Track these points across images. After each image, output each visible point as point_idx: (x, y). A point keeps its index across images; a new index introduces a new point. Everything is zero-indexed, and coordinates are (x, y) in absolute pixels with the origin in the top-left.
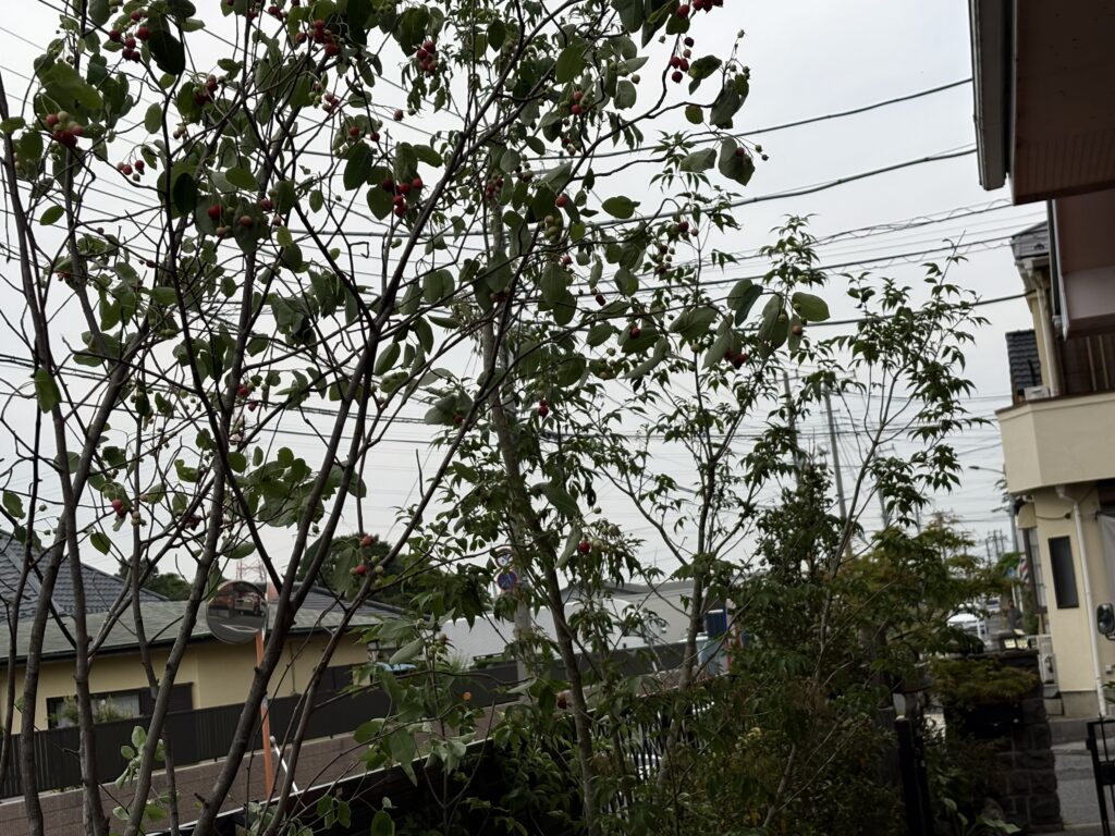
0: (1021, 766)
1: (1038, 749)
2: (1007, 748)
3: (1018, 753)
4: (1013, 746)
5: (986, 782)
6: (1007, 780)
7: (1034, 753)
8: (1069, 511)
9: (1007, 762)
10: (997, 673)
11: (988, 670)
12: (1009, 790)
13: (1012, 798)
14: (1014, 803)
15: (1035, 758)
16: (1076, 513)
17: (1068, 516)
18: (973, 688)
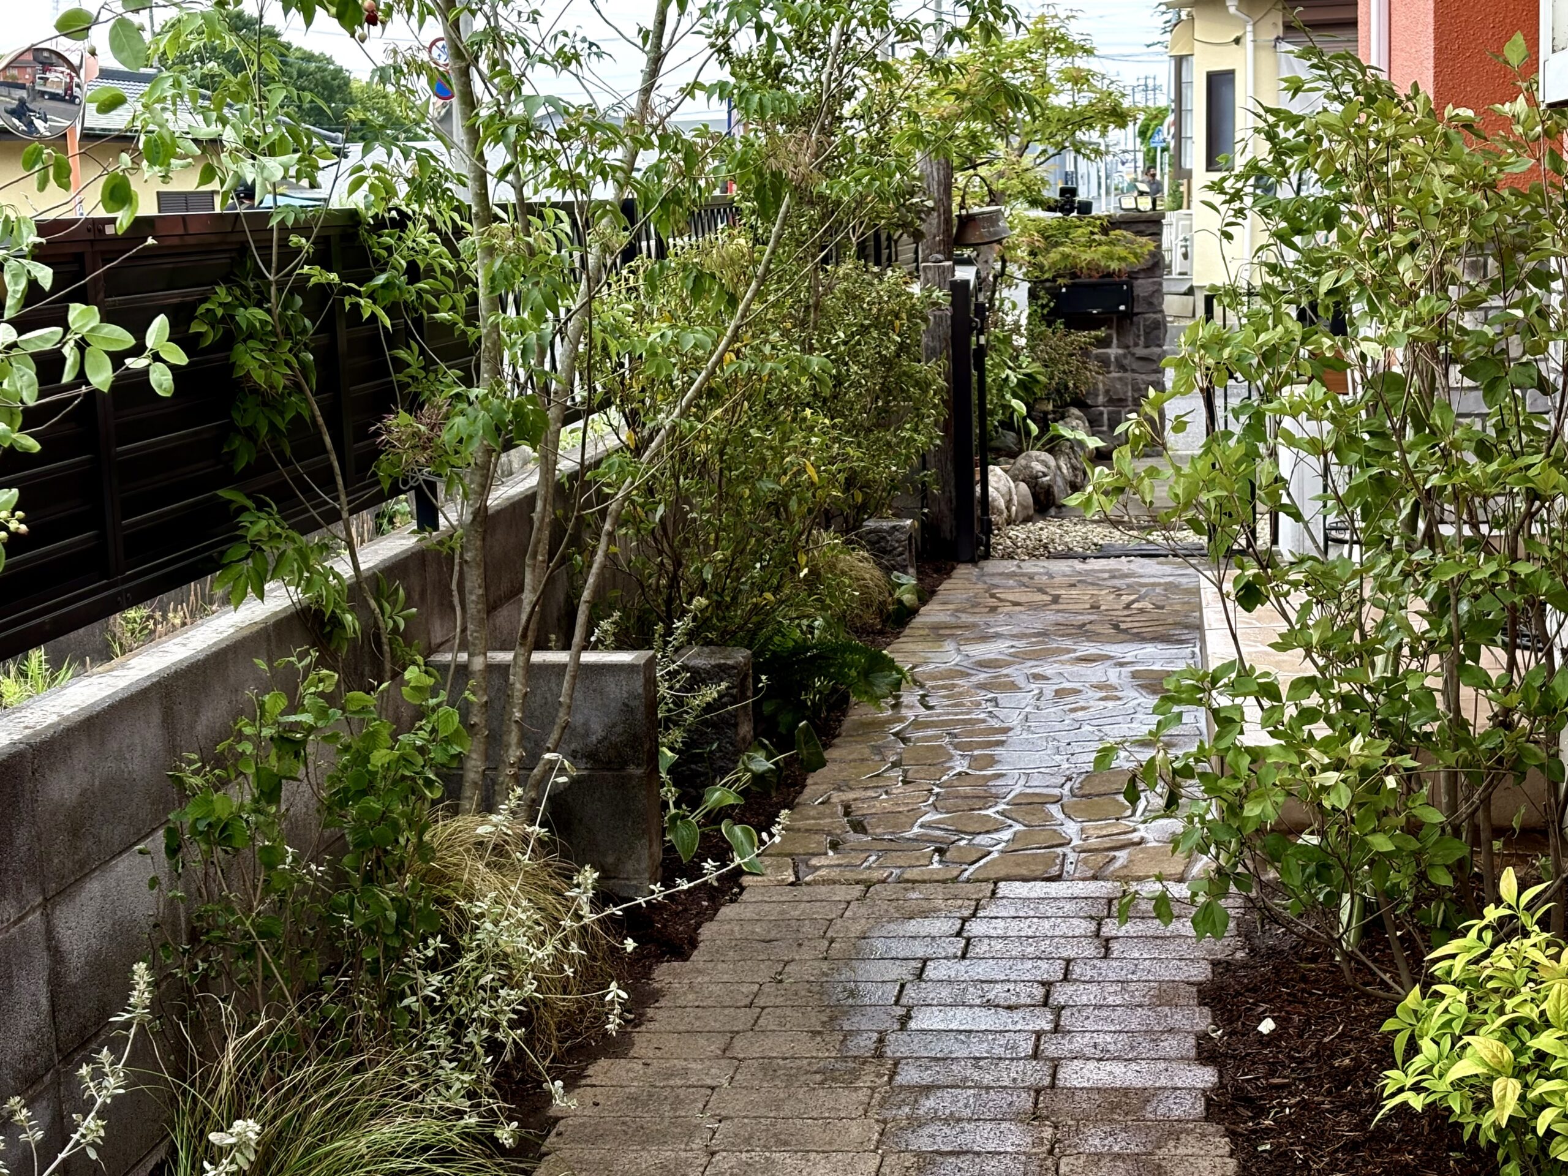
0: (1122, 368)
1: (1147, 347)
2: (1104, 343)
3: (1120, 351)
4: (1115, 341)
5: (1071, 385)
6: (1101, 386)
7: (1140, 351)
8: (1239, 34)
9: (1105, 362)
10: (1103, 238)
11: (1092, 233)
12: (1101, 399)
13: (1105, 410)
14: (1105, 416)
15: (1141, 359)
16: (1249, 37)
17: (1237, 41)
18: (1068, 256)
